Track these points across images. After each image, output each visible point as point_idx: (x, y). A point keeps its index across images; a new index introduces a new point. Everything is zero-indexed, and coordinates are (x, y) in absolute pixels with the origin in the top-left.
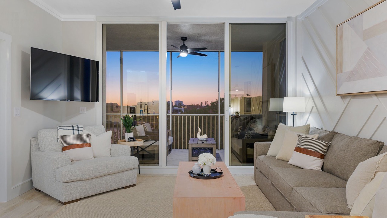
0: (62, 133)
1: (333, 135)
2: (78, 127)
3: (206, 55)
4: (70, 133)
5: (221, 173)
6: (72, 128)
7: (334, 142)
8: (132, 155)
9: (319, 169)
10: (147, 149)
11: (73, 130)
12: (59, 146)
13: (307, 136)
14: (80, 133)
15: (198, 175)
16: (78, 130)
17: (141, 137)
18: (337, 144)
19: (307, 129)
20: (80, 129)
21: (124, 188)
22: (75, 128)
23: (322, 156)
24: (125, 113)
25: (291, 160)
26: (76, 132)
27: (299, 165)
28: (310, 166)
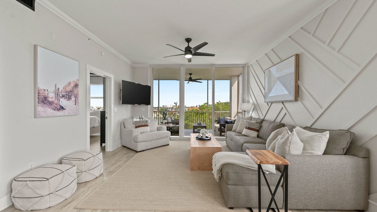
0: (135, 120)
1: (263, 120)
2: (142, 117)
3: (201, 82)
4: (138, 120)
5: (211, 138)
6: (139, 118)
7: (263, 124)
8: (167, 130)
9: (256, 136)
10: (173, 128)
11: (140, 118)
12: (134, 126)
13: (251, 121)
14: (143, 120)
15: (200, 138)
16: (142, 119)
17: (170, 123)
18: (265, 125)
19: (251, 118)
20: (143, 118)
21: (164, 146)
22: (141, 118)
23: (258, 131)
24: (165, 109)
25: (243, 133)
26: (141, 120)
27: (246, 135)
28: (252, 135)
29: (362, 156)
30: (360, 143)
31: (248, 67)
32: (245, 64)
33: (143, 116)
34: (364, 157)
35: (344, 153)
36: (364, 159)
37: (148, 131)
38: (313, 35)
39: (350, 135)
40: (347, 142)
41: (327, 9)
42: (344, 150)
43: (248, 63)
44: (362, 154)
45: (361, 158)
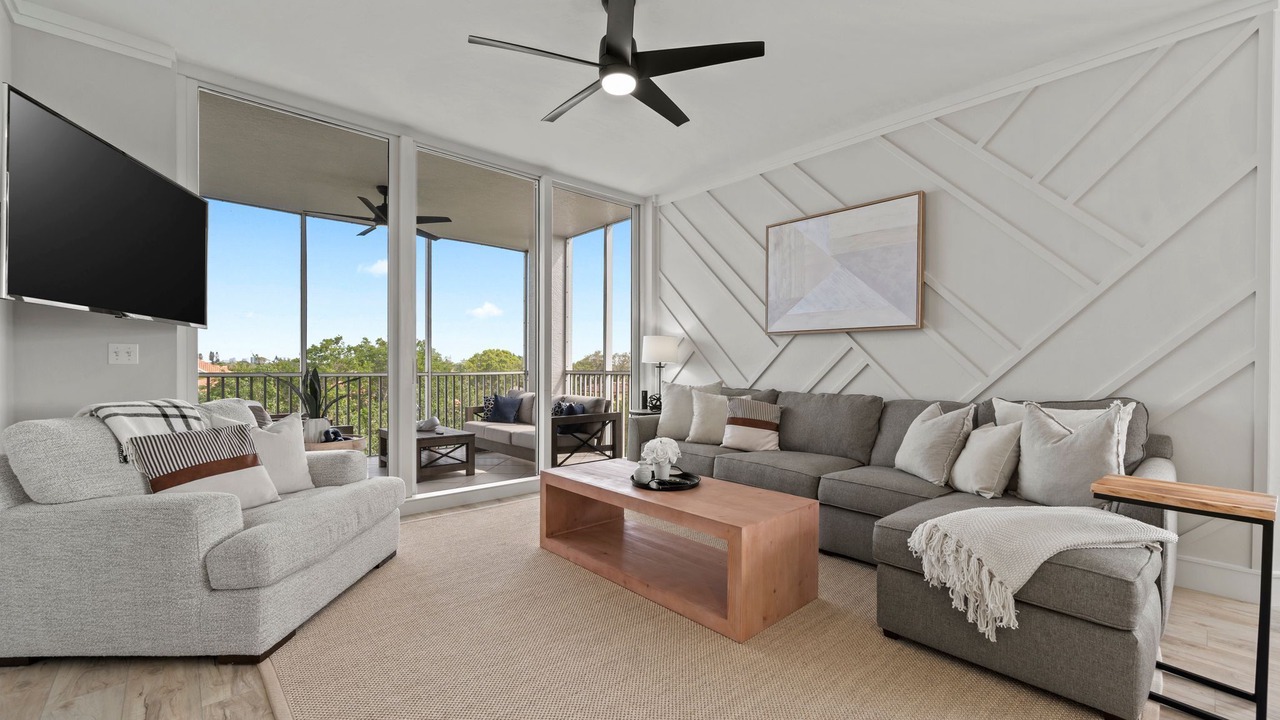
0: (129, 429)
1: (775, 393)
2: (177, 407)
4: (157, 428)
6: (156, 411)
9: (776, 447)
11: (165, 416)
14: (195, 424)
16: (184, 417)
20: (187, 412)
21: (378, 566)
22: (168, 411)
23: (778, 427)
25: (726, 441)
26: (179, 425)
27: (743, 446)
28: (763, 446)
31: (657, 209)
32: (645, 199)
33: (178, 402)
37: (269, 498)
38: (984, 148)
41: (1037, 87)
43: (657, 196)
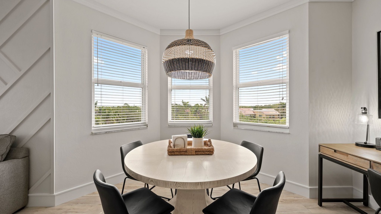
29: (22, 157)
30: (21, 145)
34: (24, 157)
35: (3, 159)
36: (24, 158)
39: (10, 139)
40: (6, 147)
42: (3, 156)
44: (22, 154)
45: (21, 159)
